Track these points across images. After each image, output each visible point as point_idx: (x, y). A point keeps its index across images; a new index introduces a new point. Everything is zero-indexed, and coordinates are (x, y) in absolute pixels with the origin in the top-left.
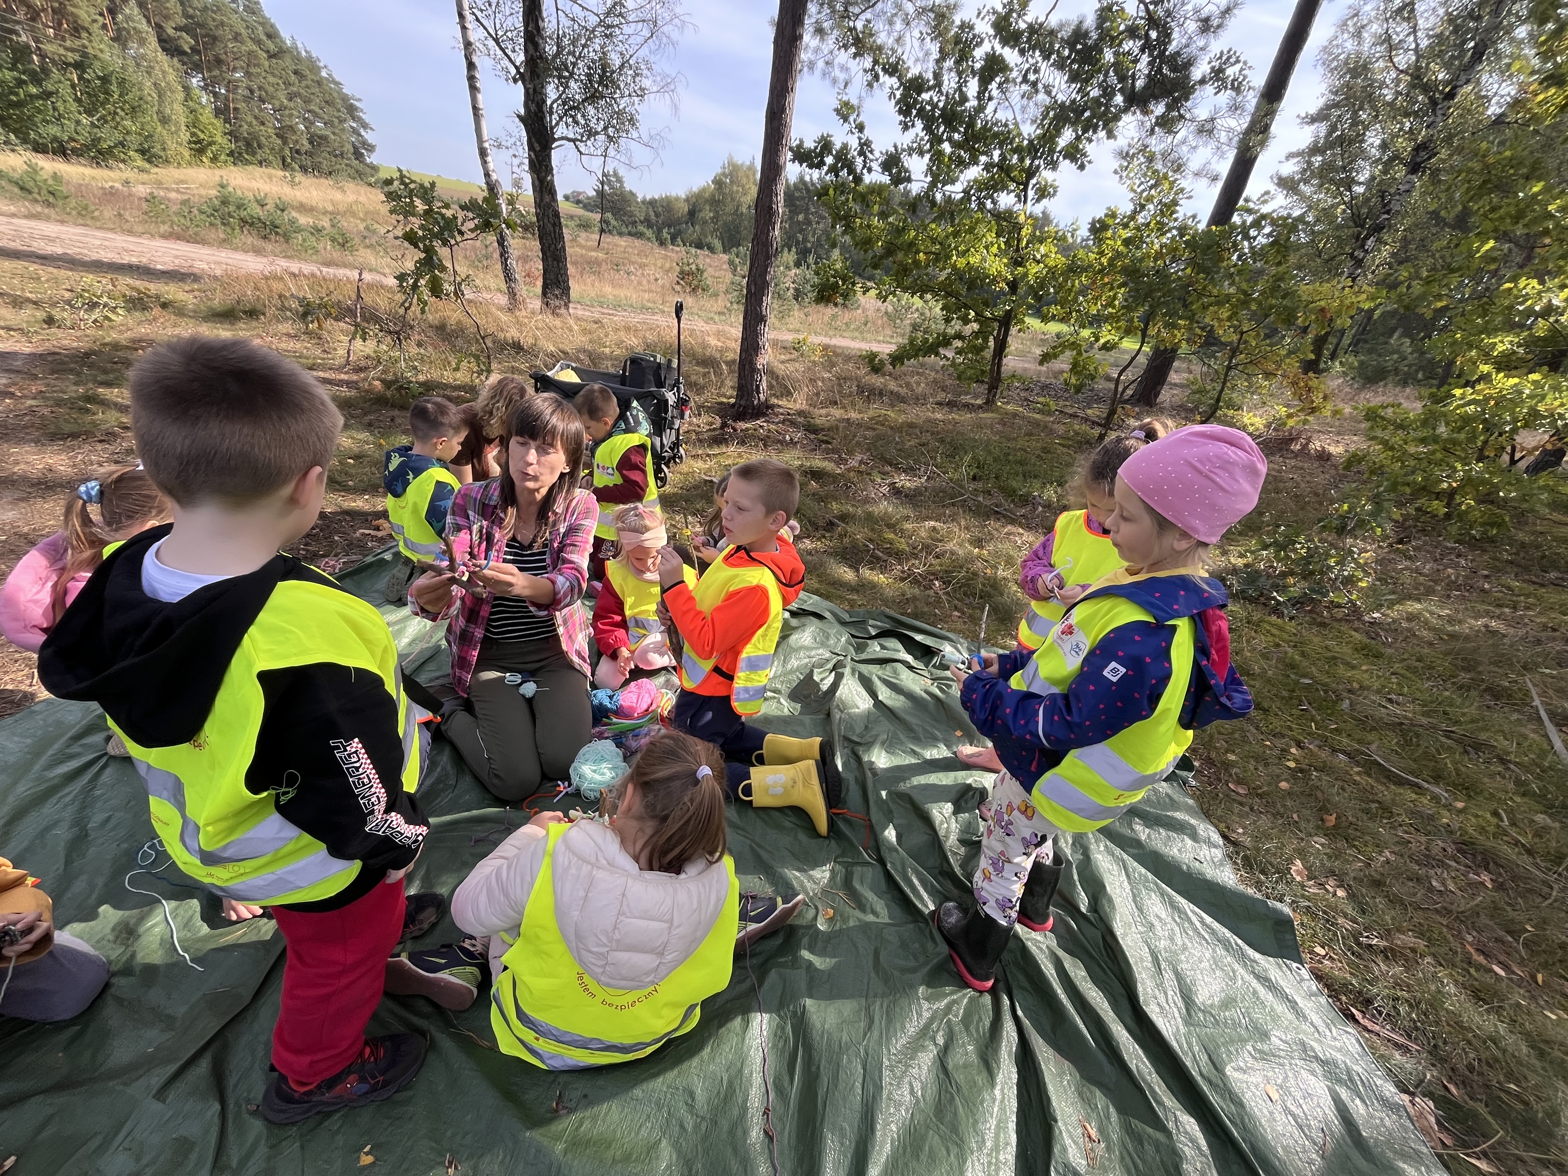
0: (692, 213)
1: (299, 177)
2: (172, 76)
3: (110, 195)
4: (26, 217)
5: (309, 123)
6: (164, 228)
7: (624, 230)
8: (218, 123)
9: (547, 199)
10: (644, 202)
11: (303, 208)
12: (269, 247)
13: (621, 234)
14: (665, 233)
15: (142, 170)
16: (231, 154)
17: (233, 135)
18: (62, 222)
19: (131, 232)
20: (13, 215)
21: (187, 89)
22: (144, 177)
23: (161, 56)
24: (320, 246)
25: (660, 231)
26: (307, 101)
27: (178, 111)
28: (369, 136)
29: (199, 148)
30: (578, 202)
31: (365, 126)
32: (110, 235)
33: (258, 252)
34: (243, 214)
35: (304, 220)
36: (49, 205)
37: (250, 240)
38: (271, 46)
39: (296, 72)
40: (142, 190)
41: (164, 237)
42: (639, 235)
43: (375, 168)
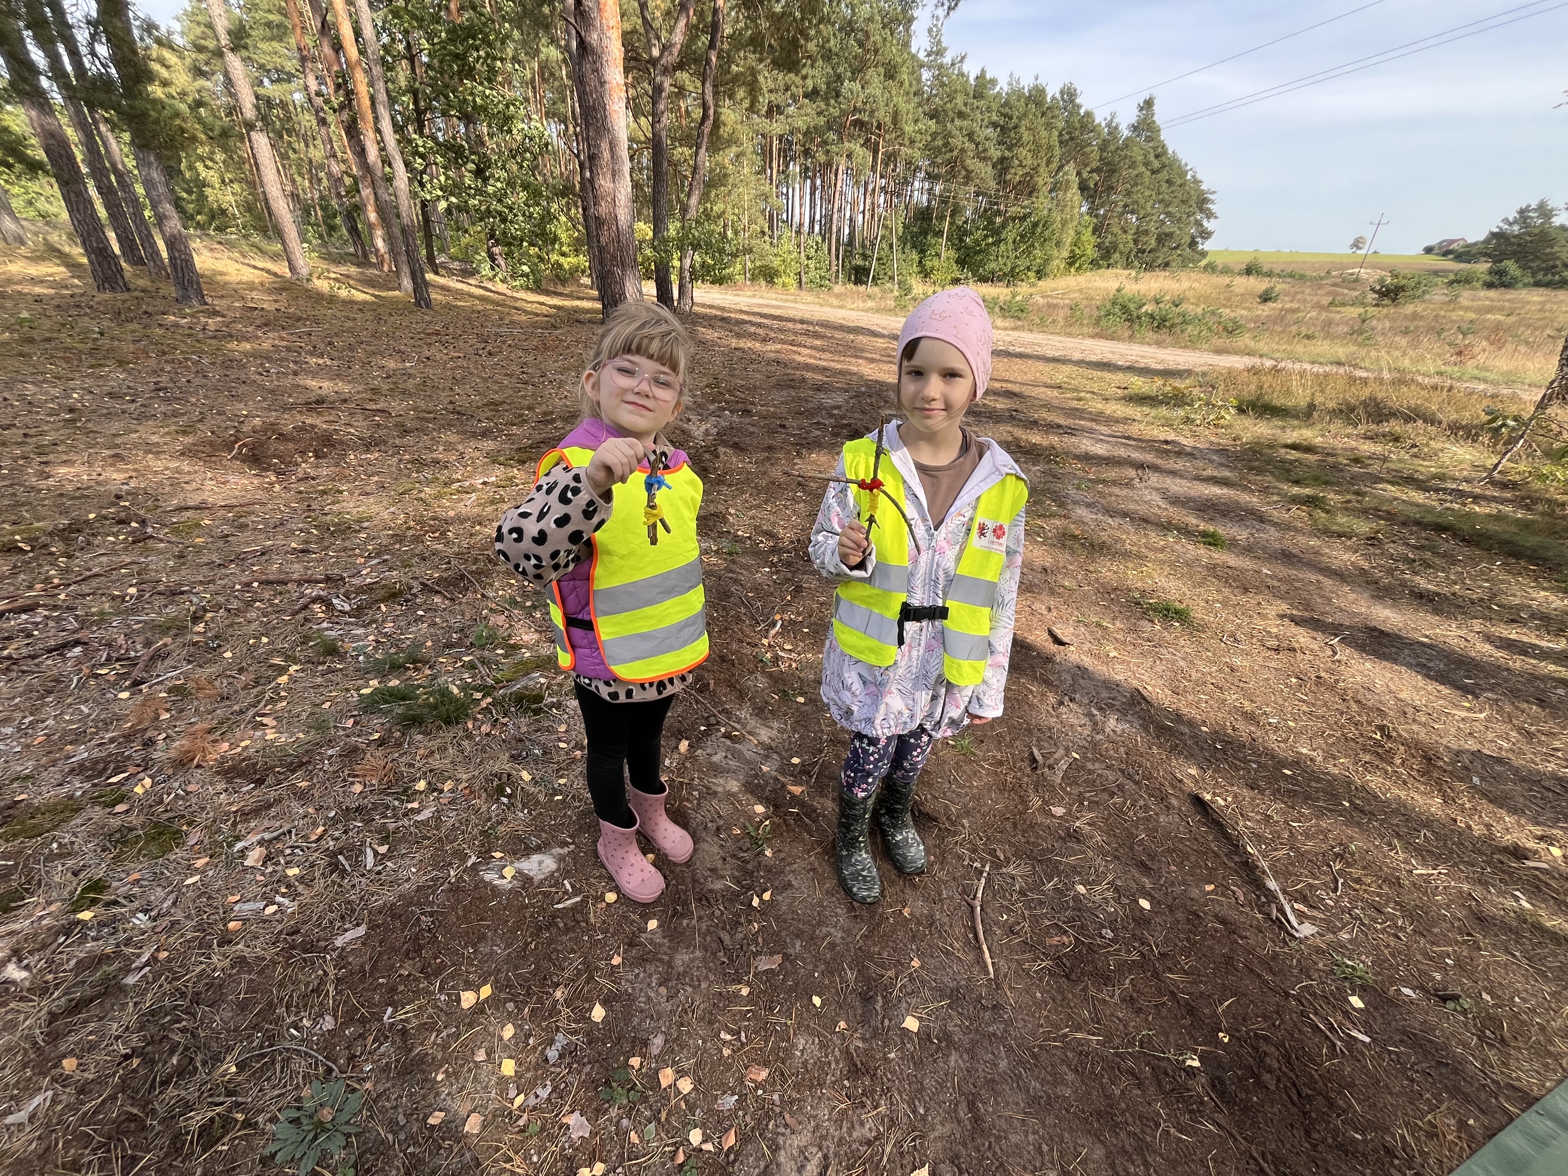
15: (1034, 285)
17: (1099, 247)
18: (1031, 331)
22: (1032, 289)
23: (1075, 196)
27: (1069, 237)
28: (1209, 225)
29: (1072, 261)
34: (1140, 311)
36: (1019, 318)
38: (1157, 165)
43: (1204, 254)
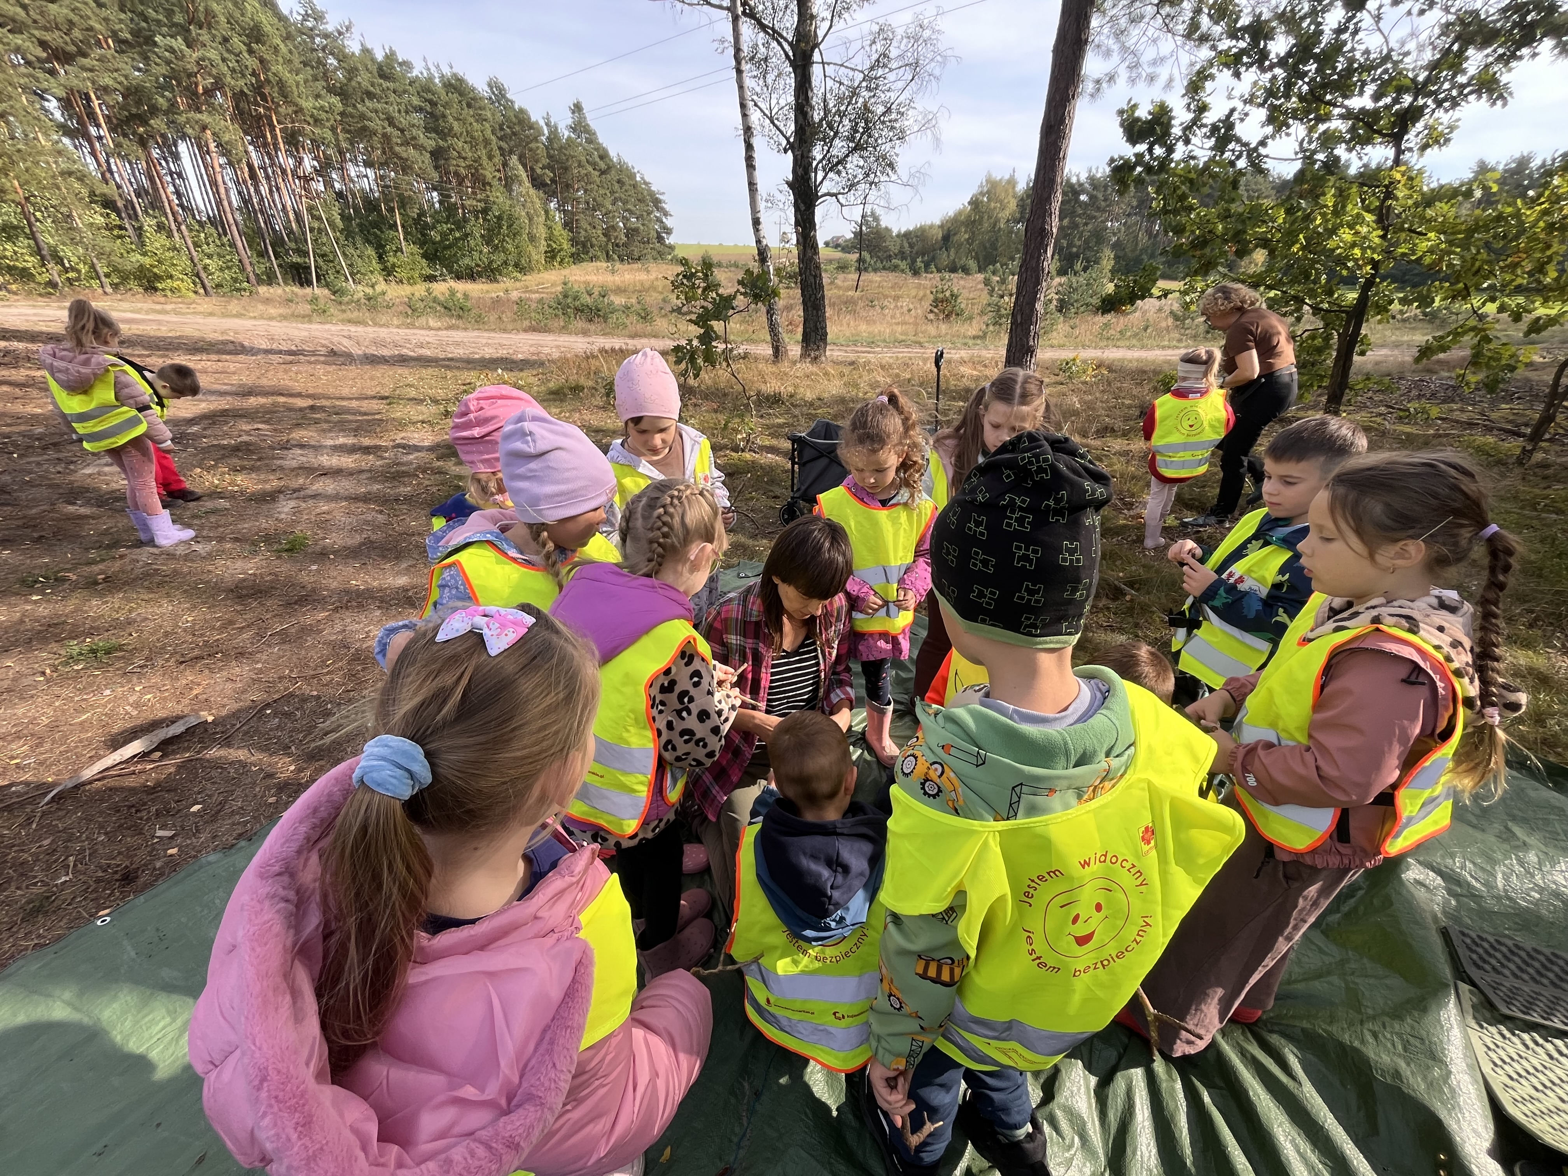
0: (946, 238)
1: (618, 265)
2: (538, 204)
3: (497, 302)
4: (447, 329)
5: (625, 220)
6: (526, 323)
7: (879, 265)
8: (565, 233)
9: (809, 253)
10: (898, 236)
11: (620, 290)
12: (592, 327)
13: (875, 270)
14: (919, 263)
15: (517, 280)
16: (572, 255)
17: (574, 241)
18: (466, 329)
19: (505, 331)
20: (439, 329)
21: (547, 212)
22: (518, 284)
23: (532, 191)
24: (628, 322)
25: (914, 261)
26: (625, 203)
27: (541, 232)
28: (669, 222)
29: (552, 255)
30: (837, 246)
31: (666, 214)
32: (493, 335)
33: (585, 333)
34: (577, 303)
35: (618, 300)
36: (459, 317)
37: (580, 324)
38: (603, 166)
39: (619, 181)
40: (515, 295)
41: (525, 331)
42: (895, 269)
